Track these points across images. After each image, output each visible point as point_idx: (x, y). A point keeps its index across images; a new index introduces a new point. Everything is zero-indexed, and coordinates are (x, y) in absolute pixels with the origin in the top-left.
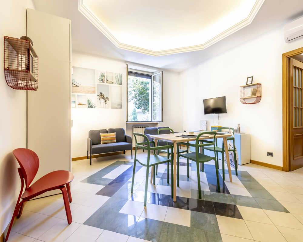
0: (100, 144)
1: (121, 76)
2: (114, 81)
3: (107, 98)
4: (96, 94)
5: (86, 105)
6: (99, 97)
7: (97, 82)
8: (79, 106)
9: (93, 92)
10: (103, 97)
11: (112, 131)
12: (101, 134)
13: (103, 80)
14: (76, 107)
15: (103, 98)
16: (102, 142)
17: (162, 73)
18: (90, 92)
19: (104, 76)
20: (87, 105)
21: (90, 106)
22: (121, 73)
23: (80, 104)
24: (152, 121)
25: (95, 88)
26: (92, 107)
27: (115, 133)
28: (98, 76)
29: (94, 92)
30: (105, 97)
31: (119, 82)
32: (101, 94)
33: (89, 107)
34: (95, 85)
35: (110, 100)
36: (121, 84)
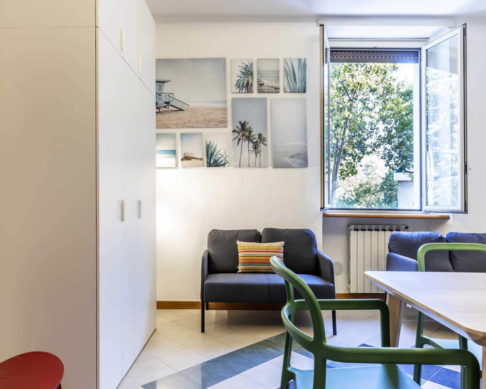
0: (235, 271)
1: (305, 66)
2: (282, 83)
3: (260, 136)
4: (230, 128)
5: (201, 159)
6: (237, 134)
7: (232, 93)
8: (186, 162)
9: (221, 122)
10: (247, 134)
11: (273, 235)
12: (238, 243)
13: (248, 87)
14: (177, 165)
15: (249, 138)
16: (240, 267)
18: (211, 124)
19: (252, 74)
20: (205, 159)
21: (213, 161)
22: (303, 57)
23: (186, 158)
24: (424, 207)
25: (225, 110)
26: (216, 164)
27: (282, 243)
28: (234, 75)
29: (223, 123)
30: (255, 133)
31: (299, 85)
32: (243, 125)
33: (209, 165)
34: (225, 102)
35: (269, 141)
36: (304, 92)
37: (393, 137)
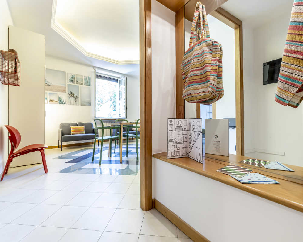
0: (70, 134)
1: (90, 79)
2: (83, 82)
3: (77, 96)
4: (67, 93)
5: (57, 101)
6: (69, 95)
7: (68, 83)
8: (51, 102)
9: (64, 91)
10: (73, 95)
11: (81, 124)
12: (71, 126)
13: (73, 82)
14: (48, 103)
15: (73, 97)
16: (72, 133)
17: (126, 78)
18: (60, 91)
19: (74, 78)
20: (58, 102)
21: (61, 102)
22: (89, 76)
23: (51, 101)
24: (119, 117)
25: (65, 87)
26: (62, 103)
27: (84, 126)
28: (69, 77)
29: (65, 91)
30: (75, 95)
31: (88, 84)
32: (71, 93)
33: (60, 103)
34: (65, 85)
35: (79, 98)
36: (90, 86)
37: (112, 99)
